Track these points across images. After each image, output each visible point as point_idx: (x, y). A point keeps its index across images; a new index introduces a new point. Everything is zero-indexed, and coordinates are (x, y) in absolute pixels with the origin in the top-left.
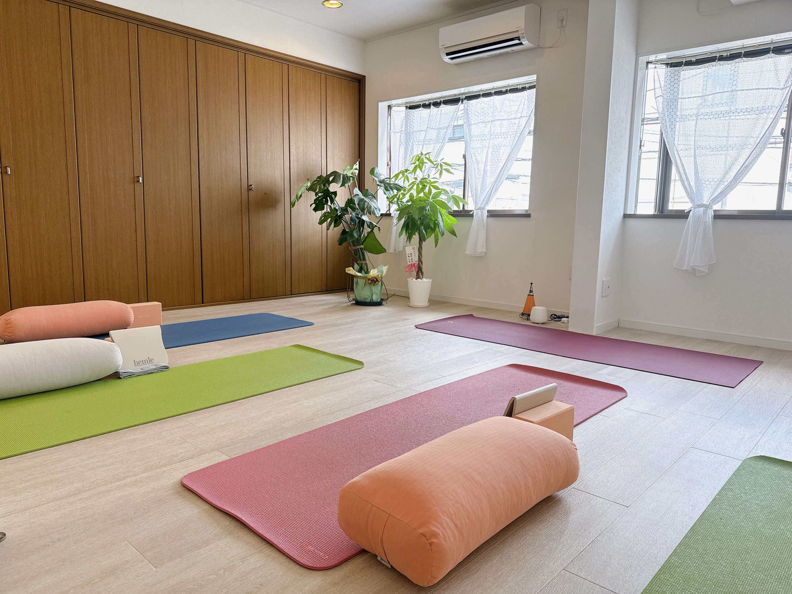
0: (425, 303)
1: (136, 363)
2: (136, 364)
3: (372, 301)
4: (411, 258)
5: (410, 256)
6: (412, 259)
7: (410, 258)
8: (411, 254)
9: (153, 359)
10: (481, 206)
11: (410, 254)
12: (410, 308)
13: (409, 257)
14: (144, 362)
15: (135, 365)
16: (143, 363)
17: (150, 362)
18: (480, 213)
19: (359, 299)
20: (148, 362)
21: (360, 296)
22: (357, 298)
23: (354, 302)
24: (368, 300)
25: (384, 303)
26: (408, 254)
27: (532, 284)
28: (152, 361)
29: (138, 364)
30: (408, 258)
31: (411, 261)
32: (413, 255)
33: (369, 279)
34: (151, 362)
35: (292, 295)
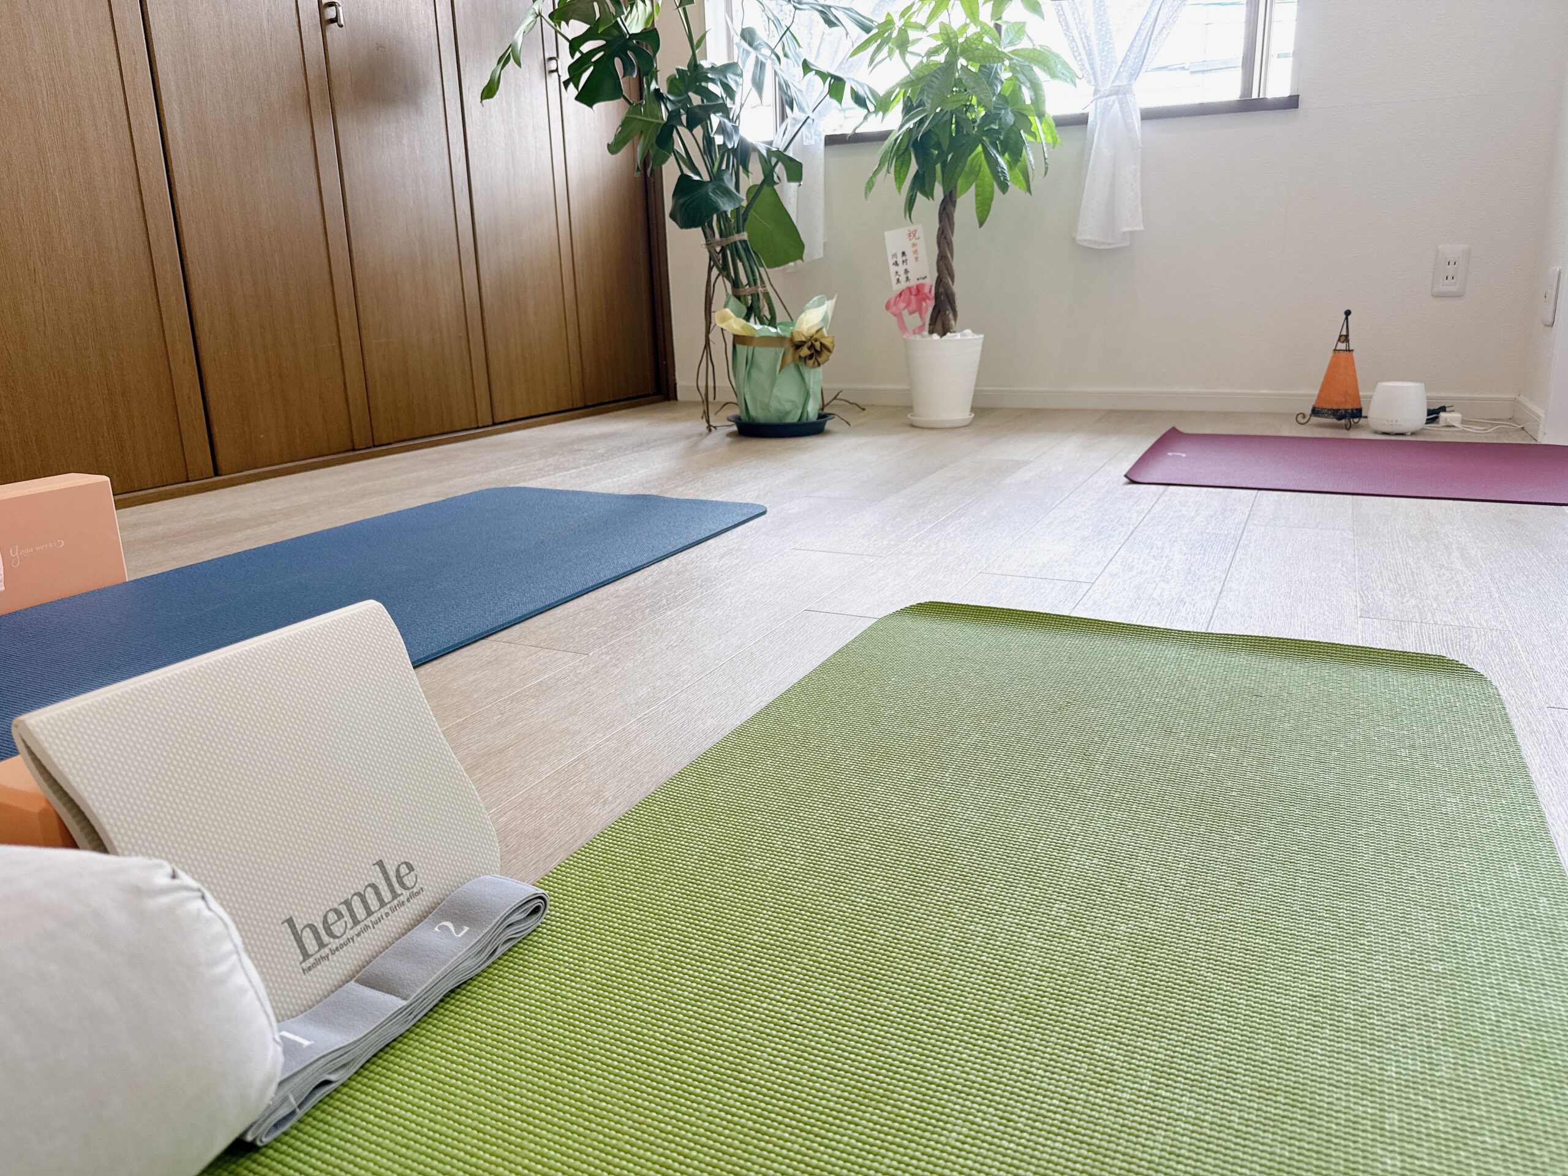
0: (963, 414)
1: (308, 938)
2: (311, 945)
3: (804, 420)
4: (905, 267)
5: (900, 260)
6: (906, 271)
7: (901, 269)
8: (904, 254)
9: (411, 868)
10: (1117, 83)
11: (899, 255)
12: (916, 432)
13: (896, 264)
14: (360, 912)
15: (306, 955)
16: (356, 922)
17: (395, 895)
18: (1117, 105)
19: (758, 414)
20: (387, 895)
21: (767, 407)
22: (753, 413)
23: (735, 428)
24: (793, 418)
25: (829, 425)
26: (895, 256)
27: (1348, 313)
28: (408, 881)
29: (321, 945)
30: (893, 269)
31: (903, 278)
32: (910, 256)
33: (798, 346)
34: (406, 893)
35: (494, 424)
